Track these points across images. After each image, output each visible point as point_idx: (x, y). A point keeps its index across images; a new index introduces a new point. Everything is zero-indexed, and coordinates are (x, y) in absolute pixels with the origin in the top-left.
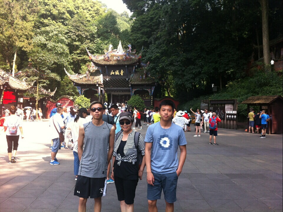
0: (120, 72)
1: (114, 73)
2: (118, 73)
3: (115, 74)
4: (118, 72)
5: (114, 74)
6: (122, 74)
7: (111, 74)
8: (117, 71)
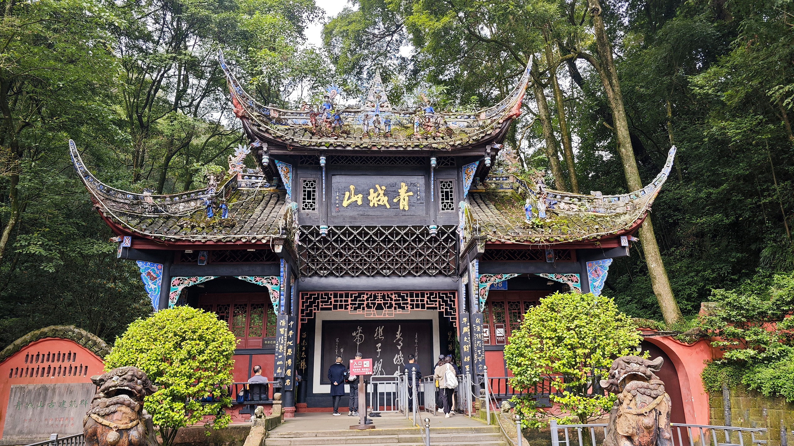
0: (391, 193)
1: (360, 196)
2: (384, 200)
3: (366, 201)
4: (382, 192)
5: (360, 203)
6: (404, 205)
7: (345, 204)
8: (376, 190)
